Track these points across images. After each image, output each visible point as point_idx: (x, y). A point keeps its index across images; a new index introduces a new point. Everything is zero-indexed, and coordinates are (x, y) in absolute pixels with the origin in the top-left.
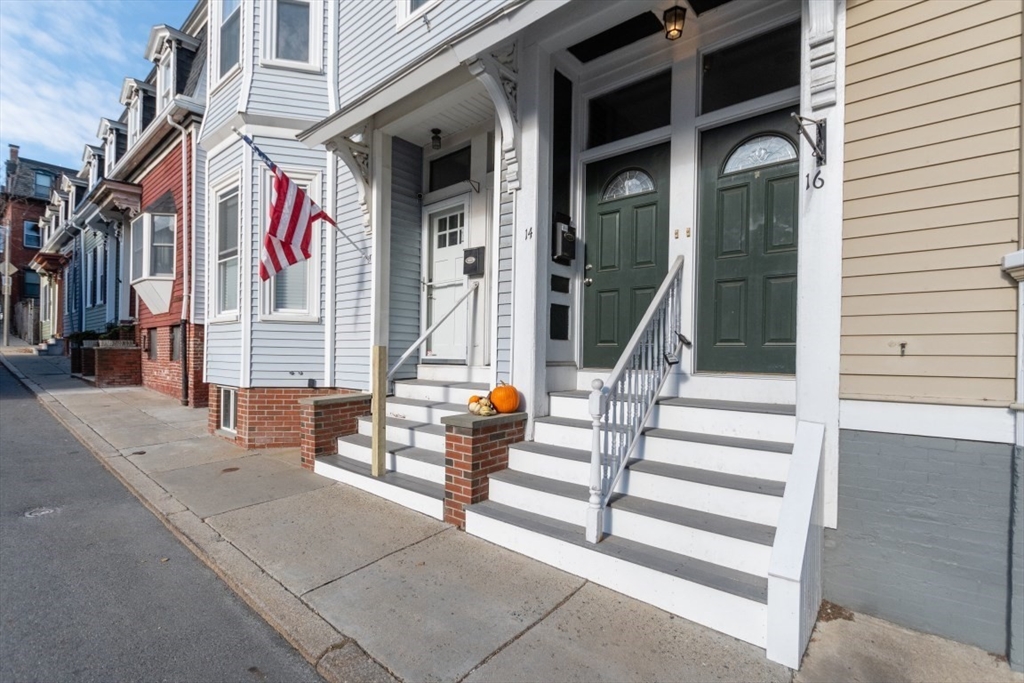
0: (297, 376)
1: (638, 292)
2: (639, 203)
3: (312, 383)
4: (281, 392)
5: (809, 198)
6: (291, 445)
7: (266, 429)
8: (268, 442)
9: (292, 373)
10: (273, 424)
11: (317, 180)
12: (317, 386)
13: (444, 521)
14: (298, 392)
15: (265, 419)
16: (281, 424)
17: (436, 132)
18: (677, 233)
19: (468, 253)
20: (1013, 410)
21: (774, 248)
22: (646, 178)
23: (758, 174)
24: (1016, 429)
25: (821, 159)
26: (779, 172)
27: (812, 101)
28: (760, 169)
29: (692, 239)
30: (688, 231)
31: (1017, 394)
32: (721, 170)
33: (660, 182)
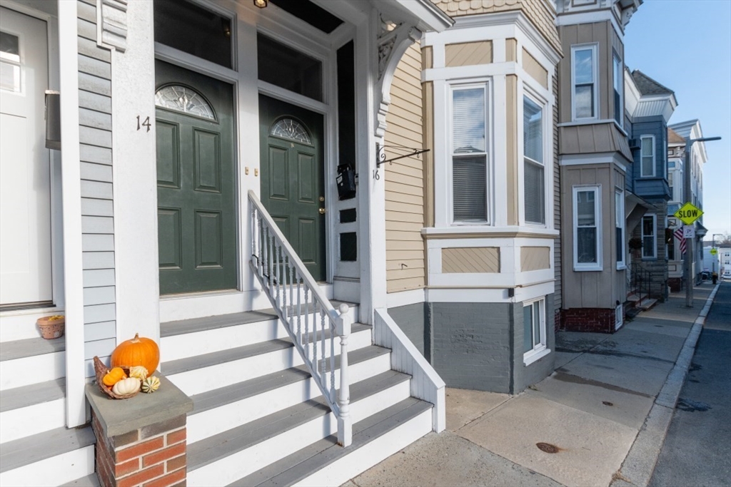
1: (202, 215)
5: (374, 183)
18: (247, 170)
20: (425, 289)
21: (303, 199)
22: (205, 105)
23: (292, 145)
24: (426, 296)
25: (378, 164)
26: (303, 149)
27: (375, 130)
28: (294, 142)
29: (258, 179)
30: (256, 172)
31: (426, 282)
32: (270, 131)
33: (221, 116)
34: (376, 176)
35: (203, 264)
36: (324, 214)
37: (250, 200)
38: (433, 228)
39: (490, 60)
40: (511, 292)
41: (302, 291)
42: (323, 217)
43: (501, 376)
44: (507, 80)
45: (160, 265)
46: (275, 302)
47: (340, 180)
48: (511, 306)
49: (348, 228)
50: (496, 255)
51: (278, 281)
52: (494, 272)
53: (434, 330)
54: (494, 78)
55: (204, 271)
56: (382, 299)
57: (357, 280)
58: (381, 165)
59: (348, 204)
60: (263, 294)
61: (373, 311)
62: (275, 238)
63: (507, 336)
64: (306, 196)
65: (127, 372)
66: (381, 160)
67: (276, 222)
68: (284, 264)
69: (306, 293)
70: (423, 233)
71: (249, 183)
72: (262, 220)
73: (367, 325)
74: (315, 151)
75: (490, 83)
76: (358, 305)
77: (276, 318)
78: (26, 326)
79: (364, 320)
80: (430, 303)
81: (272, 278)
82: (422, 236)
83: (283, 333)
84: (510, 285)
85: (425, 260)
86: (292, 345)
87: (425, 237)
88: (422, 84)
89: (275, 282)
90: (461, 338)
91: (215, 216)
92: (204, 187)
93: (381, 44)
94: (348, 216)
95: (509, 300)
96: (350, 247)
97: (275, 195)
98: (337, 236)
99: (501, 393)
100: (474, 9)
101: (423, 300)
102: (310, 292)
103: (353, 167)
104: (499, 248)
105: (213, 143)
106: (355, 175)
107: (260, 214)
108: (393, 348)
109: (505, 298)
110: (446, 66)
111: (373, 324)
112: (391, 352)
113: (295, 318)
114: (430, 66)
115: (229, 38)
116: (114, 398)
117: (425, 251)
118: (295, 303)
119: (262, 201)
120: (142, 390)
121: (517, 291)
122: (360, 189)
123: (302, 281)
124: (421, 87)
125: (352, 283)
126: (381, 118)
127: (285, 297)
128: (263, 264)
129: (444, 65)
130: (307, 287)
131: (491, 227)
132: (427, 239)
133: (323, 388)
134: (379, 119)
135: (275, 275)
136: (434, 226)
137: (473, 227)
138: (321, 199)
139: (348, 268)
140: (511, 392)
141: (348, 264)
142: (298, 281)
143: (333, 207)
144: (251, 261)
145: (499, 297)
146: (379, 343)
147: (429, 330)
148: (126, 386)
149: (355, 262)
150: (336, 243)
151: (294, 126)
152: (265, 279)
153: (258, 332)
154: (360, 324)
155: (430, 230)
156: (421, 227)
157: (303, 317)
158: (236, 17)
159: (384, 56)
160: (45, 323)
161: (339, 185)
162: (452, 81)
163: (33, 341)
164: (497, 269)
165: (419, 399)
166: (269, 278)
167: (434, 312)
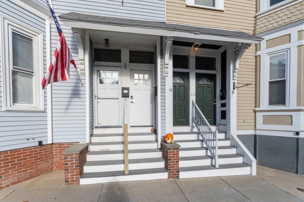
0: (31, 140)
1: (181, 107)
2: (181, 85)
3: (40, 143)
4: (20, 151)
5: (232, 95)
6: (28, 179)
7: (10, 175)
8: (12, 182)
9: (28, 139)
10: (15, 170)
11: (40, 37)
12: (43, 144)
13: (168, 179)
14: (32, 149)
15: (10, 169)
16: (21, 169)
17: (107, 40)
18: (192, 95)
19: (123, 89)
20: (255, 130)
21: (208, 101)
22: (182, 80)
23: (205, 85)
24: (255, 132)
25: (234, 89)
26: (209, 86)
27: (233, 78)
28: (206, 84)
29: (195, 96)
30: (194, 95)
31: (255, 127)
32: (199, 82)
33: (186, 81)
34: (233, 93)
35: (181, 119)
36: (216, 105)
37: (193, 102)
38: (259, 108)
39: (289, 42)
40: (298, 133)
41: (206, 127)
42: (215, 106)
43: (291, 166)
44: (298, 49)
45: (173, 119)
46: (199, 130)
47: (221, 94)
48: (298, 139)
49: (224, 109)
50: (290, 118)
51: (200, 124)
52: (289, 125)
53: (259, 145)
54: (291, 49)
55: (181, 121)
56: (234, 132)
57: (226, 125)
58: (235, 89)
59: (223, 102)
60: (196, 127)
61: (231, 135)
62: (199, 113)
63: (295, 151)
64: (210, 100)
65: (169, 139)
66: (235, 87)
67: (199, 108)
68: (201, 120)
69: (207, 127)
70: (254, 110)
71: (193, 98)
72: (196, 108)
73: (229, 139)
74: (213, 86)
75: (289, 51)
76: (226, 133)
77: (199, 134)
78: (149, 130)
79: (228, 137)
80: (257, 135)
81: (198, 123)
82: (254, 111)
83: (201, 138)
84: (297, 130)
85: (255, 120)
86: (203, 141)
87: (255, 112)
88: (255, 57)
89: (199, 124)
90: (271, 149)
91: (184, 107)
92: (181, 100)
93: (236, 50)
94: (224, 105)
95: (297, 137)
96: (224, 115)
97: (199, 100)
98: (220, 112)
99: (291, 172)
100: (280, 25)
101: (254, 134)
102: (208, 127)
103: (225, 90)
104: (291, 116)
105: (183, 88)
106: (226, 92)
107: (195, 106)
108: (238, 147)
109: (294, 135)
110: (266, 48)
111: (231, 139)
112: (237, 148)
113: (204, 134)
114: (259, 50)
115: (188, 59)
116: (167, 143)
117: (255, 117)
118: (204, 131)
119: (196, 103)
120: (171, 143)
121: (301, 133)
122: (227, 97)
123: (206, 125)
124: (255, 58)
125: (224, 126)
126: (235, 74)
127: (201, 128)
128: (196, 119)
129: (265, 49)
130: (207, 126)
131: (288, 107)
132: (256, 112)
133: (211, 152)
134: (234, 74)
135: (199, 122)
136: (259, 107)
137: (278, 108)
138: (215, 100)
139: (223, 121)
140: (297, 173)
141: (223, 120)
142: (205, 124)
143: (219, 103)
144: (193, 119)
145: (291, 135)
146: (233, 145)
147: (256, 144)
148: (169, 141)
149: (225, 120)
150: (219, 113)
151: (206, 80)
152: (196, 123)
153: (194, 137)
154: (226, 139)
155: (257, 109)
156: (254, 108)
157: (206, 134)
158: (190, 55)
159: (237, 54)
160: (153, 130)
161: (220, 96)
162: (269, 54)
163: (150, 133)
164: (291, 124)
165: (246, 164)
166: (197, 123)
167: (259, 138)
